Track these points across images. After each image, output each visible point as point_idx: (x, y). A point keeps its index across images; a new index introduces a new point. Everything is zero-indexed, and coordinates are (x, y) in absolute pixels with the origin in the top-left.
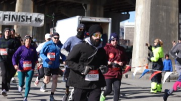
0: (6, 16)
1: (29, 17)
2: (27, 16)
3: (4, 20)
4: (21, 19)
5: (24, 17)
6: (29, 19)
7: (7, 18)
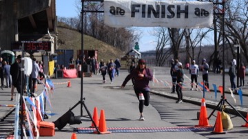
0: (137, 8)
1: (183, 8)
2: (179, 7)
3: (133, 15)
4: (167, 13)
5: (172, 9)
6: (183, 12)
7: (138, 11)
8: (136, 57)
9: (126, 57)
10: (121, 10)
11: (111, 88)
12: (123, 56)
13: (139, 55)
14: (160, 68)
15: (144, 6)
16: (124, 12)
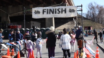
0: (45, 11)
1: (64, 9)
2: (62, 9)
3: (43, 13)
4: (57, 12)
5: (60, 10)
6: (64, 11)
7: (45, 12)
10: (39, 11)
15: (48, 10)
16: (40, 12)
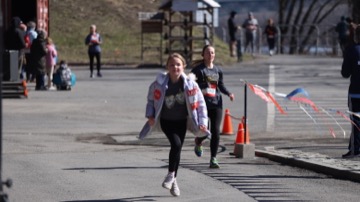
8: (199, 17)
9: (160, 16)
11: (109, 140)
12: (148, 16)
13: (209, 8)
14: (295, 59)
